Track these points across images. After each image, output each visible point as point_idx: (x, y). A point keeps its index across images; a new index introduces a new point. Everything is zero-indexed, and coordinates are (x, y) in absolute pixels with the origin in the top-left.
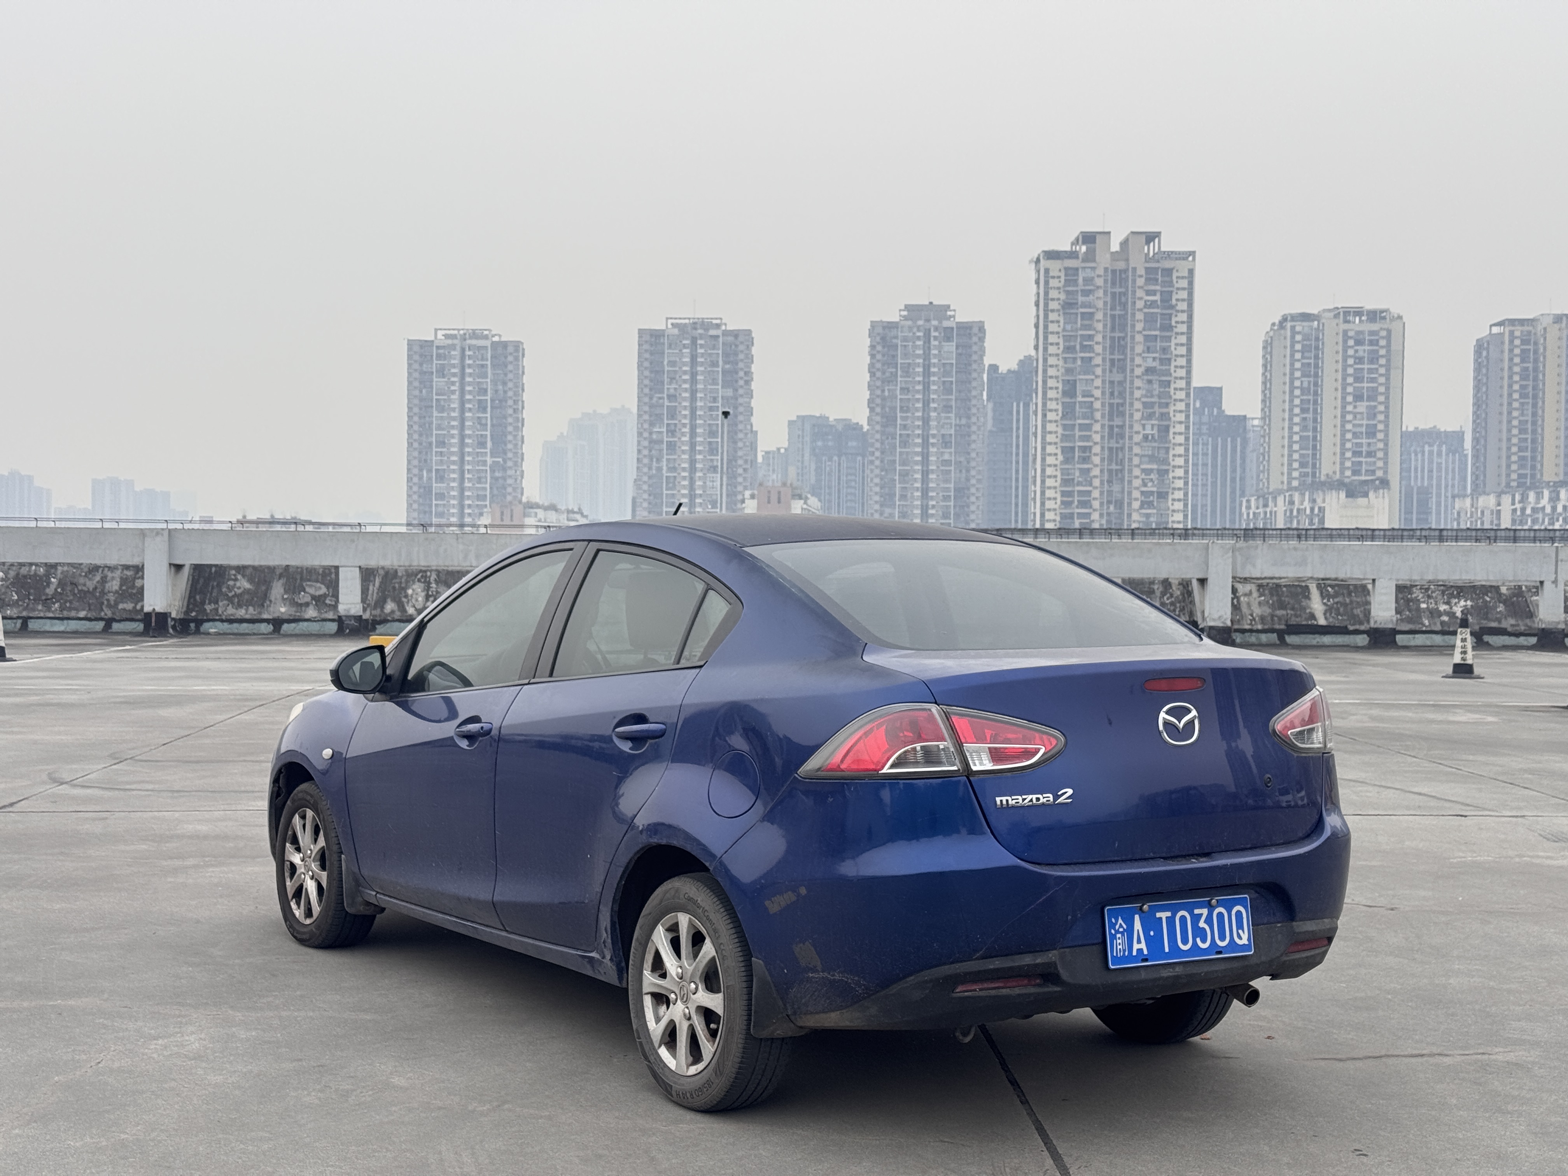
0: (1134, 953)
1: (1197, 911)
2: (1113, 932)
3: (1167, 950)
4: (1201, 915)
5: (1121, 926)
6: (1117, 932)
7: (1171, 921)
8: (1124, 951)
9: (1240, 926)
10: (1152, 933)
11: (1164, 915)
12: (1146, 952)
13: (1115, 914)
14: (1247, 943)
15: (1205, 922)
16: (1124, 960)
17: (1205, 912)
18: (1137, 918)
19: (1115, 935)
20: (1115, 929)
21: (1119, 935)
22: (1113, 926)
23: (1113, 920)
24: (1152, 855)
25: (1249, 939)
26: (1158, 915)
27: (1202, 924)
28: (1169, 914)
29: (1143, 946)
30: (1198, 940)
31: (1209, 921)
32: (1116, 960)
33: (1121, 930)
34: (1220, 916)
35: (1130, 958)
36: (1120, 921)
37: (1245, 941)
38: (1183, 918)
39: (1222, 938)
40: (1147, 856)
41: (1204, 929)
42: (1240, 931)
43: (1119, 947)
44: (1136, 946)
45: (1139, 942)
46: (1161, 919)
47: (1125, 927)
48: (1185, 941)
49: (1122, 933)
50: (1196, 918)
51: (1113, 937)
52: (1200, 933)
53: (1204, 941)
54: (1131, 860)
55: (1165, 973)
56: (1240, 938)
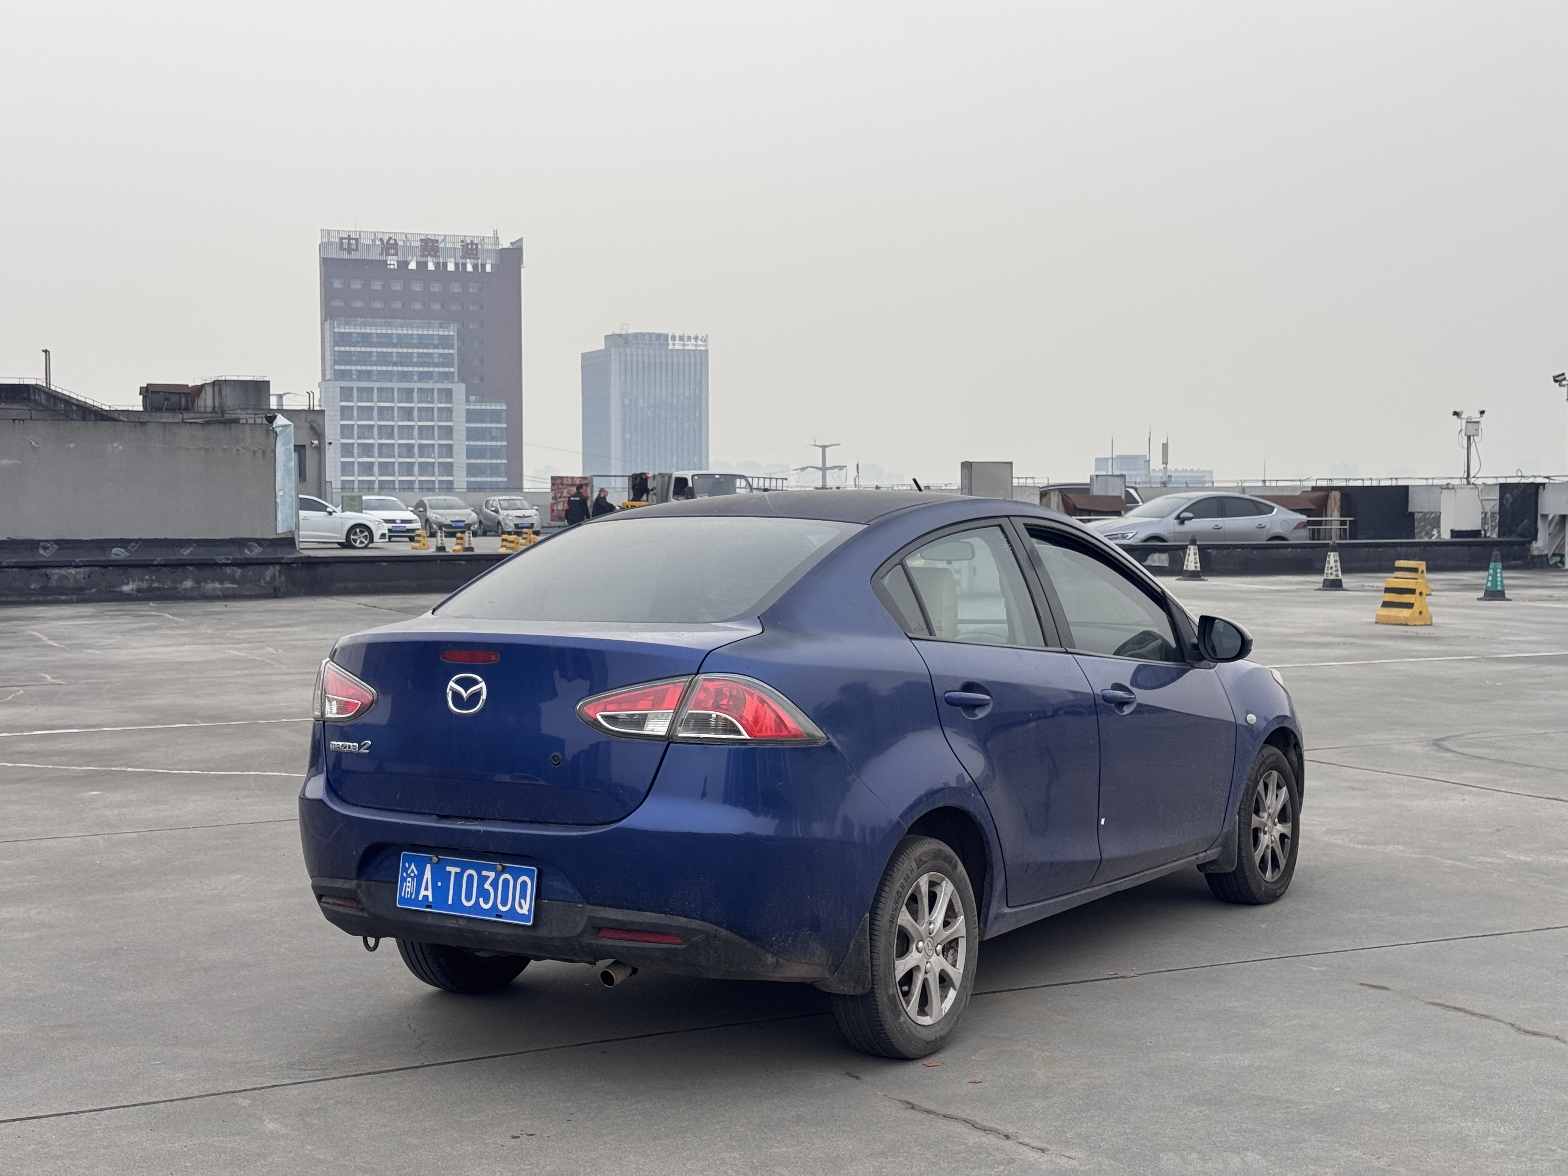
0: (420, 898)
1: (484, 873)
2: (405, 875)
3: (450, 902)
4: (489, 877)
5: (412, 871)
6: (409, 876)
7: (459, 876)
8: (412, 894)
9: (523, 896)
10: (439, 884)
11: (453, 870)
12: (430, 899)
13: (410, 860)
14: (527, 913)
15: (491, 884)
16: (409, 901)
17: (492, 875)
18: (428, 867)
19: (406, 878)
20: (407, 873)
21: (409, 879)
22: (405, 869)
23: (407, 865)
24: (427, 811)
25: (529, 910)
26: (448, 869)
27: (487, 886)
28: (458, 870)
29: (429, 893)
30: (481, 900)
31: (494, 884)
32: (403, 900)
33: (412, 875)
34: (506, 881)
35: (416, 901)
36: (413, 867)
37: (525, 911)
38: (470, 877)
39: (504, 903)
40: (423, 811)
41: (488, 891)
42: (522, 901)
43: (407, 889)
44: (423, 892)
45: (426, 889)
46: (450, 873)
47: (416, 872)
48: (468, 899)
49: (413, 878)
50: (483, 880)
51: (404, 880)
52: (484, 894)
53: (486, 902)
54: (410, 812)
55: (449, 923)
56: (521, 907)
